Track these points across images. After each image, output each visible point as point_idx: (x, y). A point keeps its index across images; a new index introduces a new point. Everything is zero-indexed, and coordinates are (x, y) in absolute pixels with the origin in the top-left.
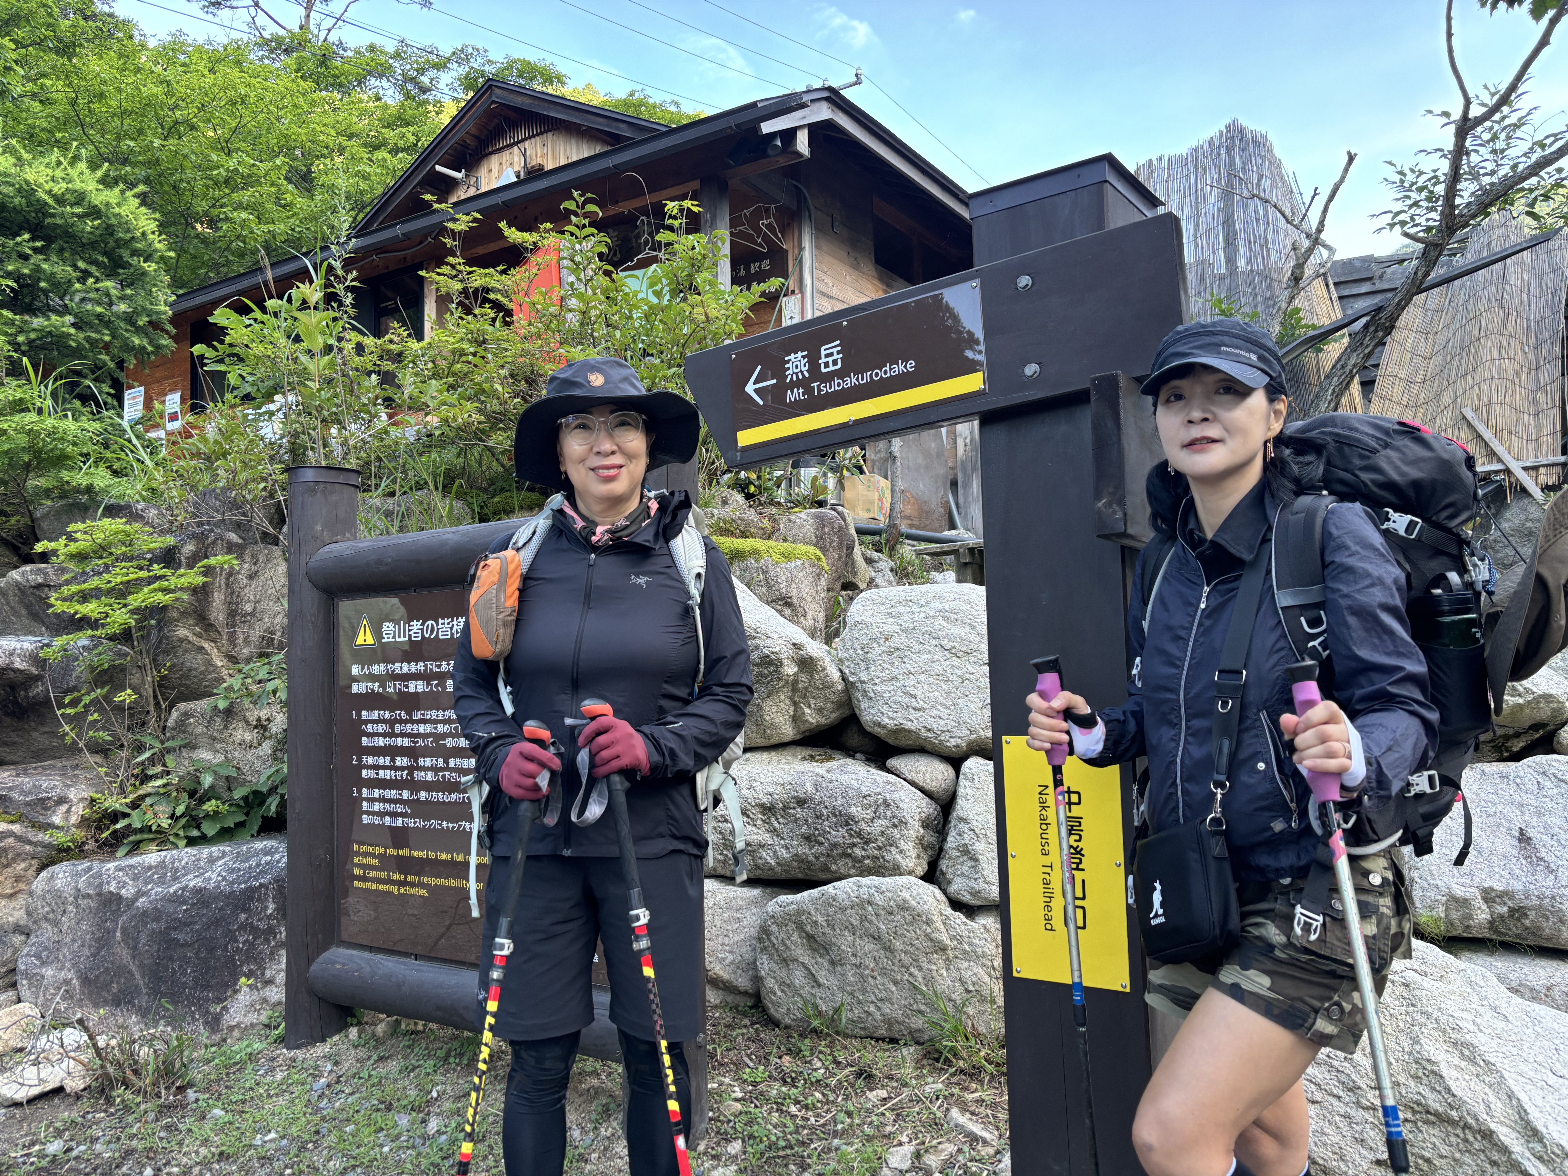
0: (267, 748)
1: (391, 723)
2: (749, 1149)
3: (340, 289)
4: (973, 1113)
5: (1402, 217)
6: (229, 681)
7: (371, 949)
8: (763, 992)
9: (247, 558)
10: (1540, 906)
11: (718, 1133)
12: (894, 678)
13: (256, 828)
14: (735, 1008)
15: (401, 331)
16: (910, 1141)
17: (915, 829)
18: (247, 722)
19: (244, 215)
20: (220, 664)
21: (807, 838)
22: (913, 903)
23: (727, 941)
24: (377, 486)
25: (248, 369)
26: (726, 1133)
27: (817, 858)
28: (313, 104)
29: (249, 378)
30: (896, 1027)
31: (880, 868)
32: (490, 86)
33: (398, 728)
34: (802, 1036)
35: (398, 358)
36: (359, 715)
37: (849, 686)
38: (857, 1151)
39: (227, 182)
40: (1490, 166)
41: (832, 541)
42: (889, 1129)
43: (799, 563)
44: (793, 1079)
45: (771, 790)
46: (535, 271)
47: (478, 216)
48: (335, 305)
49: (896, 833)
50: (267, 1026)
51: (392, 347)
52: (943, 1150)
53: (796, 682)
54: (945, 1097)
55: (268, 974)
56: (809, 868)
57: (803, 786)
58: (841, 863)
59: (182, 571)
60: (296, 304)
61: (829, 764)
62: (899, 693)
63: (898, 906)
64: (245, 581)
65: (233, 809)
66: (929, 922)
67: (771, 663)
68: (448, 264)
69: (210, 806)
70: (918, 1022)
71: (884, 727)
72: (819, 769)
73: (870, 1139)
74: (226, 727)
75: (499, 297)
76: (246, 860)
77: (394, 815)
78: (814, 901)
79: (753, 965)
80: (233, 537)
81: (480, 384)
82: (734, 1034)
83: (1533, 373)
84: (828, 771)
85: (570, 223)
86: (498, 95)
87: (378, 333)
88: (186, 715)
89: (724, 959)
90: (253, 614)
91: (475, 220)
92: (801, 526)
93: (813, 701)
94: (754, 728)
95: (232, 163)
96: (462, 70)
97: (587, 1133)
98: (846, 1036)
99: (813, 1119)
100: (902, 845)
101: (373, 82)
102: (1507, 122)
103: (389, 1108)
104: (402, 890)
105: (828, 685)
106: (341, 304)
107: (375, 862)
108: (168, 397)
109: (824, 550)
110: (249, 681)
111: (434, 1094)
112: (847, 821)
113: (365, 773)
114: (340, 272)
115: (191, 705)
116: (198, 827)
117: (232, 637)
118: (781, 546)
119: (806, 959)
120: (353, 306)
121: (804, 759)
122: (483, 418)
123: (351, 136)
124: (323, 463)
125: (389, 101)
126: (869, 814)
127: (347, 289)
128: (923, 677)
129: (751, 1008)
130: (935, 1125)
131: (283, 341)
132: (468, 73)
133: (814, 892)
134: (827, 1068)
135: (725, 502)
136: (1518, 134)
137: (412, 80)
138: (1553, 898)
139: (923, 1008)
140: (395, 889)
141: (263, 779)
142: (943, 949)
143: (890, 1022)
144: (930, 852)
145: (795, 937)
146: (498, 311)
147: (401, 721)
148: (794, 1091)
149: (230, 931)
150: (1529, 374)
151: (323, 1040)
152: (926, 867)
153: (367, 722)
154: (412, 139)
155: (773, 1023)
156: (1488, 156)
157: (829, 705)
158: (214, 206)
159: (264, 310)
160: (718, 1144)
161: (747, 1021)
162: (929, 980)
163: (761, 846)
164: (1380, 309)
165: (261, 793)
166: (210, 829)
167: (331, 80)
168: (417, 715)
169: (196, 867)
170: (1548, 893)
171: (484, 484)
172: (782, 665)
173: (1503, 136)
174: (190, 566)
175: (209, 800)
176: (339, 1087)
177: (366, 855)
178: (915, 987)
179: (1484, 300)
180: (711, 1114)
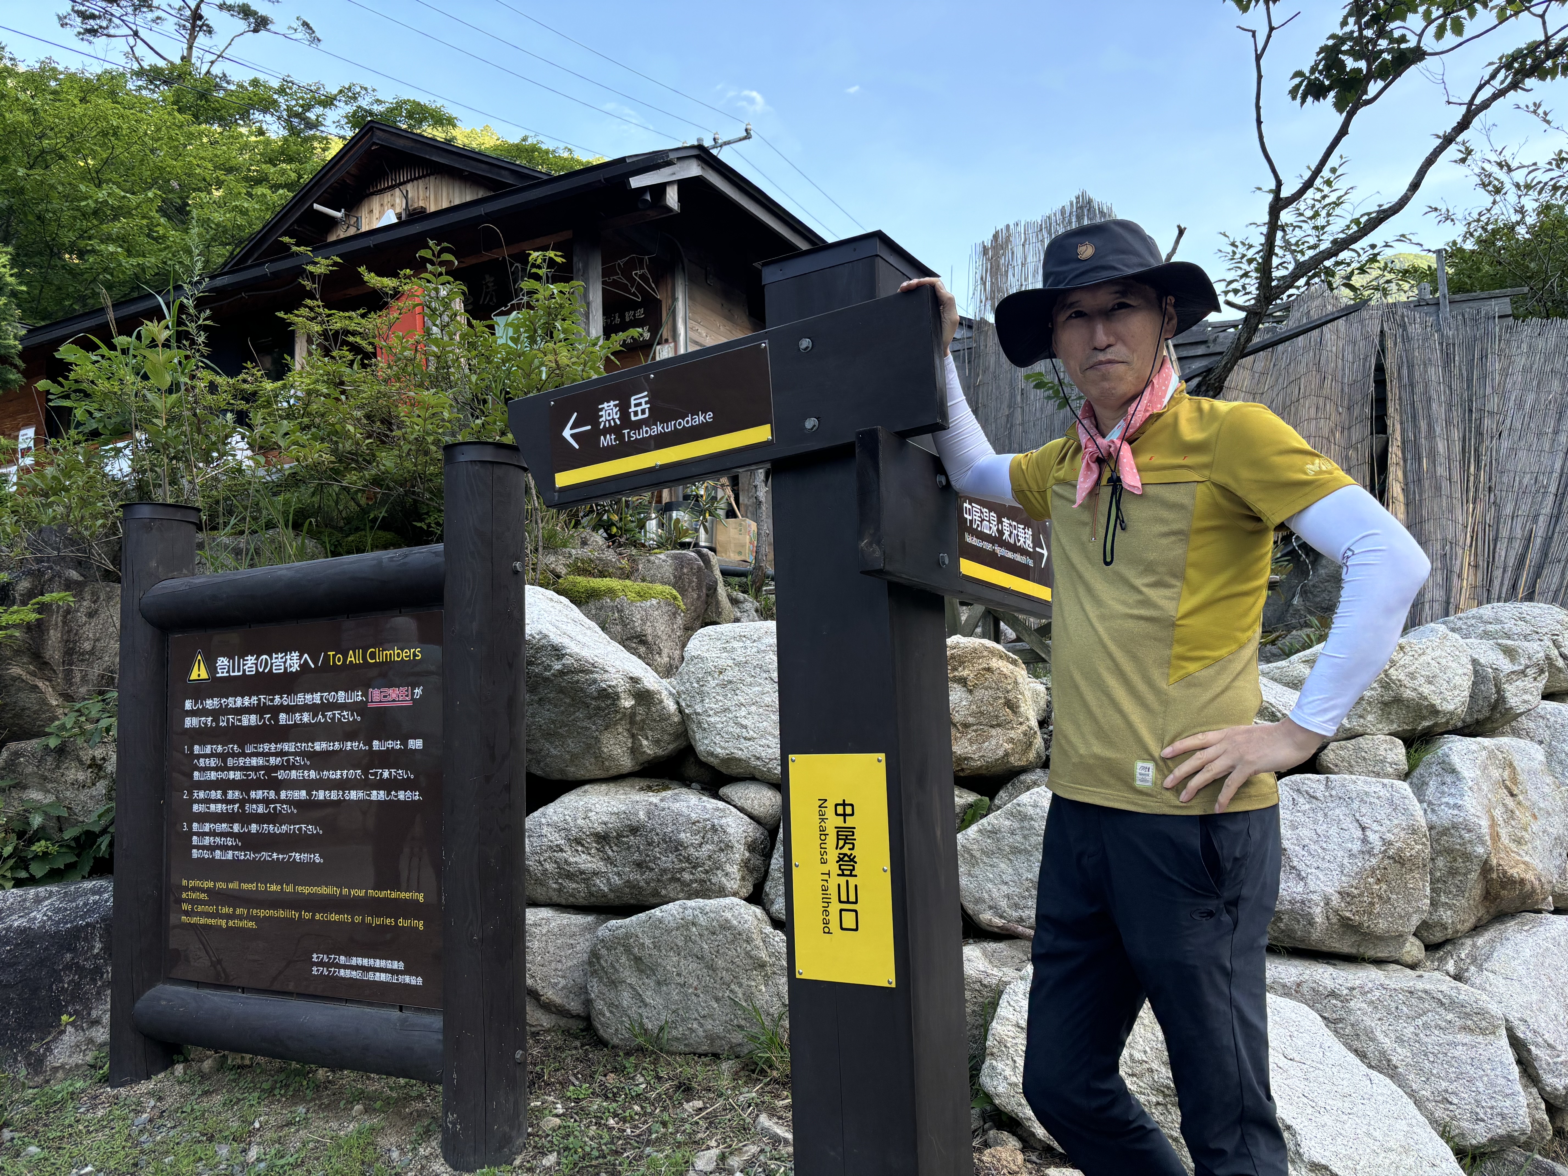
0: (101, 787)
1: (223, 757)
2: (564, 1160)
3: (192, 327)
4: (780, 1118)
5: (1234, 285)
6: (64, 719)
7: (199, 984)
8: (593, 1014)
9: (87, 596)
10: (1292, 910)
11: (535, 1147)
12: (727, 710)
13: (88, 869)
14: (567, 1032)
15: (255, 371)
16: (718, 1146)
17: (740, 852)
18: (81, 762)
19: (111, 248)
20: (55, 703)
21: (639, 865)
22: (735, 922)
23: (559, 966)
24: (226, 524)
25: (96, 406)
26: (543, 1147)
27: (648, 883)
28: (190, 136)
29: (97, 415)
30: (718, 1042)
31: (706, 891)
32: (371, 128)
33: (230, 762)
34: (628, 1054)
35: (250, 397)
36: (191, 749)
37: (685, 717)
38: (667, 1157)
39: (95, 213)
40: (1312, 241)
41: (690, 582)
42: (700, 1135)
43: (654, 601)
44: (614, 1095)
45: (605, 819)
46: (396, 315)
47: (339, 260)
48: (187, 343)
49: (723, 857)
50: (93, 1066)
51: (246, 386)
52: (747, 1152)
53: (633, 715)
54: (757, 1105)
55: (94, 1014)
56: (640, 893)
57: (636, 814)
58: (670, 887)
59: (15, 607)
60: (146, 341)
61: (664, 794)
62: (731, 723)
63: (721, 926)
64: (84, 619)
65: (63, 850)
66: (748, 941)
67: (608, 696)
68: (306, 306)
69: (39, 847)
70: (737, 1037)
71: (717, 756)
72: (654, 798)
73: (679, 1145)
74: (58, 767)
75: (358, 339)
76: (74, 900)
77: (224, 848)
78: (641, 924)
79: (584, 990)
80: (74, 575)
81: (333, 425)
82: (563, 1056)
83: (1346, 432)
84: (662, 800)
85: (426, 270)
86: (379, 137)
87: (232, 372)
88: (17, 754)
89: (556, 984)
90: (92, 653)
91: (335, 264)
92: (660, 567)
93: (650, 733)
94: (593, 760)
95: (102, 195)
96: (350, 109)
97: (405, 1154)
98: (670, 1053)
99: (629, 1131)
100: (728, 868)
101: (257, 116)
102: (1327, 201)
103: (211, 1139)
104: (231, 923)
105: (664, 717)
106: (193, 342)
107: (204, 896)
108: (22, 432)
109: (682, 591)
110: (83, 719)
111: (257, 1125)
112: (676, 846)
113: (196, 808)
114: (192, 311)
115: (22, 744)
116: (27, 869)
117: (68, 676)
118: (638, 586)
119: (632, 980)
120: (206, 345)
121: (641, 789)
122: (333, 458)
123: (230, 170)
124: (170, 501)
125: (273, 136)
126: (697, 840)
127: (200, 328)
128: (753, 709)
129: (582, 1030)
130: (744, 1129)
131: (130, 378)
132: (355, 112)
133: (642, 916)
134: (648, 1083)
135: (584, 543)
136: (1338, 211)
137: (297, 115)
138: (1303, 902)
139: (743, 1023)
140: (223, 923)
141: (94, 817)
142: (762, 965)
143: (712, 1038)
144: (755, 875)
145: (623, 959)
146: (357, 354)
147: (234, 755)
148: (614, 1105)
149: (55, 971)
150: (1342, 432)
151: (148, 1078)
152: (751, 888)
153: (199, 757)
154: (294, 176)
155: (601, 1043)
156: (1310, 232)
157: (666, 737)
158: (81, 237)
159: (112, 347)
160: (534, 1158)
161: (578, 1043)
162: (749, 997)
163: (595, 874)
164: (1209, 371)
165: (94, 832)
166: (38, 870)
167: (211, 114)
168: (249, 749)
169: (22, 908)
170: (1298, 898)
171: (342, 524)
172: (619, 698)
173: (1323, 213)
174: (24, 603)
175: (39, 841)
176: (160, 1122)
177: (194, 889)
178: (735, 1003)
179: (1303, 364)
180: (530, 1130)
